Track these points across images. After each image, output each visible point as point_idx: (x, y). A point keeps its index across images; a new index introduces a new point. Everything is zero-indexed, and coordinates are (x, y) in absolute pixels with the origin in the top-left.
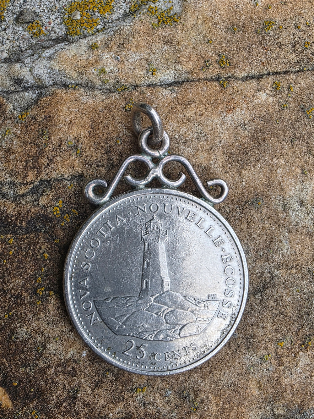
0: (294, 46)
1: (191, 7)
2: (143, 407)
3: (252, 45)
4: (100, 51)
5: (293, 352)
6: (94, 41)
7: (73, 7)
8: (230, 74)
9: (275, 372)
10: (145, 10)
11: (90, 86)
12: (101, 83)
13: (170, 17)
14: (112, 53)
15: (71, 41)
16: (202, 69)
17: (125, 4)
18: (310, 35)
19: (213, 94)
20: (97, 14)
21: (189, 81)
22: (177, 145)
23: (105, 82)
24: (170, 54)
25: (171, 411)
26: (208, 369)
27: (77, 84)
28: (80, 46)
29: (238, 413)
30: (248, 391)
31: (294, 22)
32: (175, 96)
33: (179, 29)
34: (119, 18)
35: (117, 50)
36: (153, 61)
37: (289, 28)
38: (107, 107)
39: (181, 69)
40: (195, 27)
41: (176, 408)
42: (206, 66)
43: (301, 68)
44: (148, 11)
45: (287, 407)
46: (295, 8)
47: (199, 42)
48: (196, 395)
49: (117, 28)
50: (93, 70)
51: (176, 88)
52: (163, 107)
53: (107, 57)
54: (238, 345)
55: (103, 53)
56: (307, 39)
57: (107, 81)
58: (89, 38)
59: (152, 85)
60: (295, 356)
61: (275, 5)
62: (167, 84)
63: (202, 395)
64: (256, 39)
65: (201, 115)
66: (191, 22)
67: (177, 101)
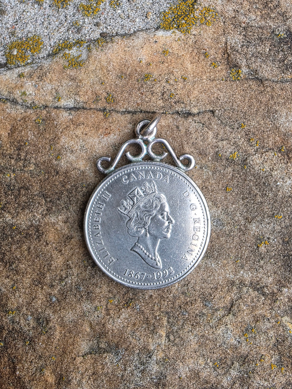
0: (163, 95)
1: (93, 57)
2: (11, 324)
3: (132, 90)
4: (25, 79)
5: (119, 308)
6: (23, 71)
7: (13, 45)
8: (112, 108)
9: (103, 319)
10: (62, 55)
11: (14, 102)
12: (22, 101)
13: (78, 62)
14: (33, 82)
15: (9, 67)
16: (94, 102)
17: (50, 47)
18: (176, 89)
19: (97, 121)
20: (29, 52)
21: (84, 108)
22: (65, 153)
23: (25, 101)
24: (73, 88)
25: (29, 331)
26: (58, 308)
27: (7, 99)
28: (13, 73)
29: (74, 340)
30: (83, 327)
31: (166, 77)
32: (71, 118)
33: (82, 71)
34: (44, 57)
35: (37, 80)
36: (60, 92)
37: (162, 82)
38: (24, 118)
39: (79, 100)
40: (94, 71)
41: (33, 329)
42: (97, 100)
43: (164, 111)
44: (63, 55)
45: (108, 344)
46: (169, 67)
47: (95, 82)
48: (47, 323)
49: (40, 65)
50: (18, 92)
51: (73, 113)
52: (61, 124)
53: (29, 84)
54: (81, 295)
55: (27, 81)
56: (173, 91)
57: (26, 100)
58: (20, 69)
59: (57, 108)
60: (119, 311)
61: (155, 63)
62: (69, 108)
63: (51, 324)
64: (136, 86)
65: (86, 134)
66: (92, 67)
67: (72, 122)
